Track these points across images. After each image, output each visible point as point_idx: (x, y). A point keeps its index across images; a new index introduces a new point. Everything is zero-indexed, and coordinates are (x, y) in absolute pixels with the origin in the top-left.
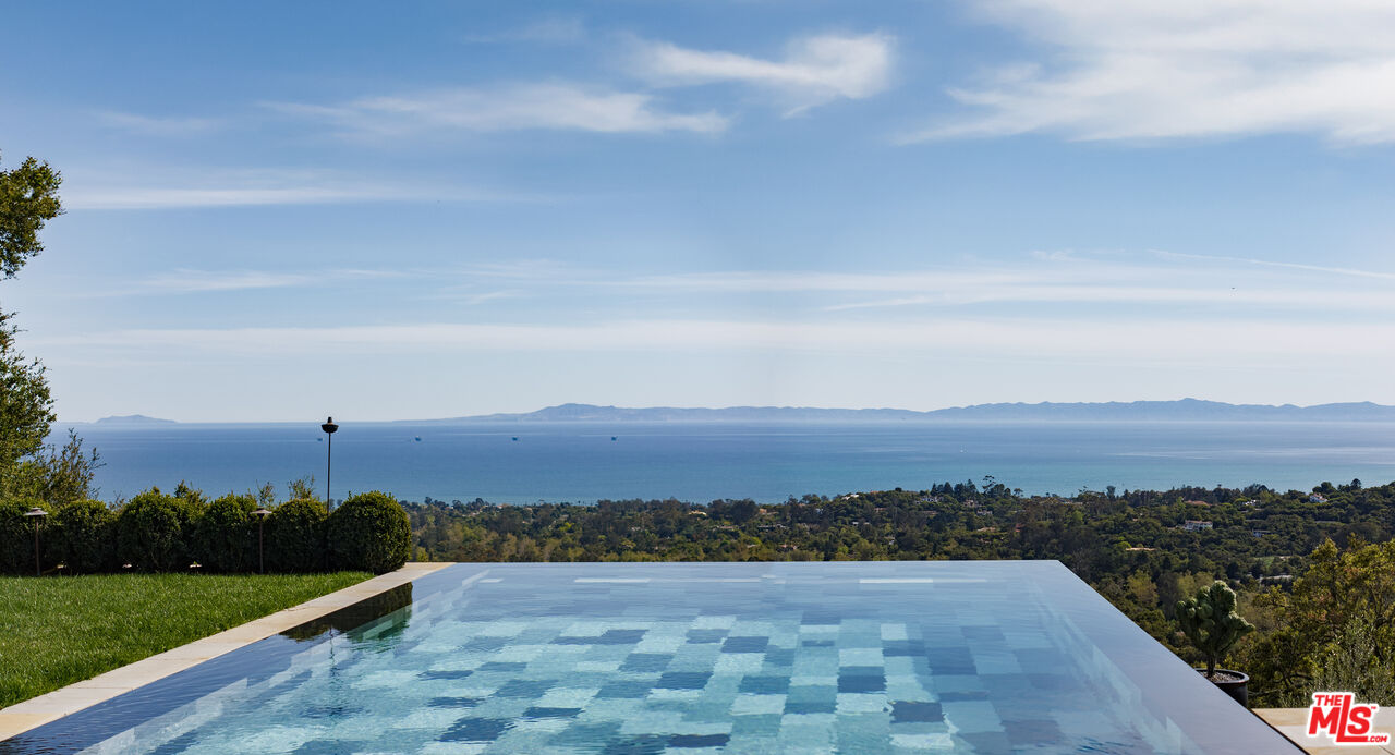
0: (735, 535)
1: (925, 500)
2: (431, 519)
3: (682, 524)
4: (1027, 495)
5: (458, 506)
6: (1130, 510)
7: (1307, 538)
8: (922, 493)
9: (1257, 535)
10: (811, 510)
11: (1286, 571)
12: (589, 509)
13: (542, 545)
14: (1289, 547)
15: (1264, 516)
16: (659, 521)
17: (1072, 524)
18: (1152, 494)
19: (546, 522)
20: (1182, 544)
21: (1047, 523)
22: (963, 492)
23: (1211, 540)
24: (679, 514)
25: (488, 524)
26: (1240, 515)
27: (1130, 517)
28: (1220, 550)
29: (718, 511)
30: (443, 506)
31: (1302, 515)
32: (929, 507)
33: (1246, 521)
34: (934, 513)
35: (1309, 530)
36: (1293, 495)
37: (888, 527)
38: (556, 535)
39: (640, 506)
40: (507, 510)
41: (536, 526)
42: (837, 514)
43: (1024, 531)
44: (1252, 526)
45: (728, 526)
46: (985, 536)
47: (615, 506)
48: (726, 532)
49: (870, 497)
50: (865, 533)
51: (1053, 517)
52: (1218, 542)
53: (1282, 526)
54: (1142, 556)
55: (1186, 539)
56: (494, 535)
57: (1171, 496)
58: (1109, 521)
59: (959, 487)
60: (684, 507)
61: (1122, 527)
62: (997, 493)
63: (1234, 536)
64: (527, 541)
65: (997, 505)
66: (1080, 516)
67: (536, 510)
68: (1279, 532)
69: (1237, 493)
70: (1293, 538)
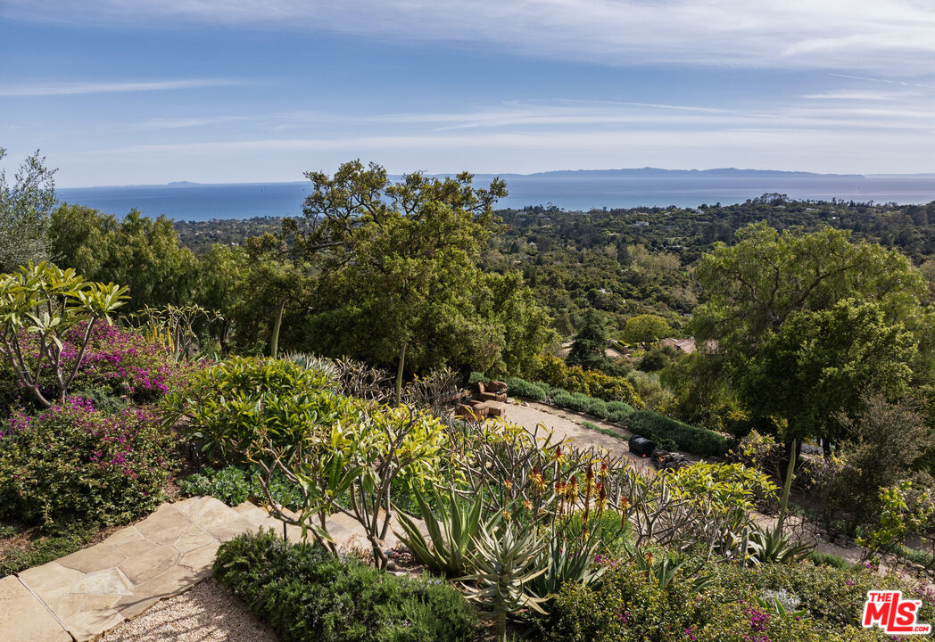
1: (521, 213)
4: (567, 211)
6: (612, 217)
7: (692, 229)
8: (520, 210)
9: (669, 228)
11: (679, 244)
14: (683, 233)
15: (673, 219)
17: (584, 223)
18: (624, 210)
20: (633, 232)
21: (573, 223)
22: (538, 210)
23: (647, 230)
26: (662, 219)
27: (611, 220)
28: (651, 235)
31: (691, 219)
32: (522, 217)
33: (664, 222)
34: (525, 219)
35: (694, 226)
36: (688, 210)
43: (562, 226)
44: (667, 224)
46: (545, 229)
51: (576, 220)
52: (651, 231)
53: (681, 224)
54: (614, 238)
55: (636, 230)
57: (632, 211)
58: (601, 222)
59: (536, 207)
61: (607, 225)
62: (553, 210)
63: (658, 228)
65: (552, 215)
66: (588, 219)
68: (680, 227)
69: (663, 209)
70: (686, 229)
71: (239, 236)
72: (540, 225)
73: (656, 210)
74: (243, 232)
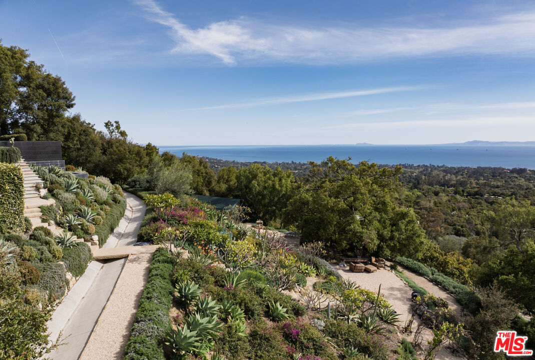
0: (516, 178)
2: (429, 169)
3: (500, 174)
5: (438, 166)
12: (474, 169)
13: (456, 177)
16: (494, 173)
19: (460, 171)
24: (500, 171)
25: (444, 171)
29: (513, 171)
30: (434, 166)
38: (462, 175)
39: (490, 168)
40: (451, 168)
41: (457, 172)
45: (515, 175)
47: (482, 168)
56: (445, 174)
60: (503, 169)
64: (453, 176)
67: (458, 168)
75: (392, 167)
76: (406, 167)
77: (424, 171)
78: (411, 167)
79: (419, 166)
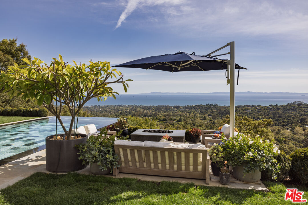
0: (177, 110)
1: (205, 106)
2: (135, 107)
3: (169, 109)
4: (221, 106)
5: (138, 106)
6: (237, 108)
7: (267, 113)
9: (258, 113)
10: (188, 107)
11: (263, 118)
12: (156, 106)
13: (149, 111)
14: (264, 114)
15: (260, 110)
16: (166, 108)
17: (228, 110)
18: (241, 106)
19: (150, 108)
20: (246, 114)
21: (224, 110)
23: (251, 113)
24: (169, 107)
25: (142, 108)
26: (256, 109)
28: (252, 115)
29: (174, 107)
30: (136, 106)
31: (267, 110)
32: (206, 107)
33: (257, 110)
34: (207, 108)
35: (268, 112)
36: (265, 106)
37: (199, 110)
38: (152, 110)
39: (164, 106)
40: (145, 106)
41: (149, 109)
42: (192, 108)
43: (220, 111)
44: (258, 111)
45: (176, 109)
46: (214, 111)
47: (160, 106)
48: (175, 110)
49: (197, 106)
50: (196, 111)
51: (225, 109)
52: (252, 113)
53: (263, 111)
54: (239, 115)
56: (143, 110)
57: (244, 106)
59: (210, 104)
60: (170, 106)
62: (216, 105)
63: (255, 113)
64: (148, 111)
65: (216, 107)
67: (149, 106)
68: (263, 112)
69: (256, 106)
70: (265, 113)
71: (114, 111)
72: (212, 110)
73: (253, 106)
74: (115, 109)
75: (115, 106)
76: (122, 107)
77: (132, 108)
78: (125, 106)
79: (129, 106)
